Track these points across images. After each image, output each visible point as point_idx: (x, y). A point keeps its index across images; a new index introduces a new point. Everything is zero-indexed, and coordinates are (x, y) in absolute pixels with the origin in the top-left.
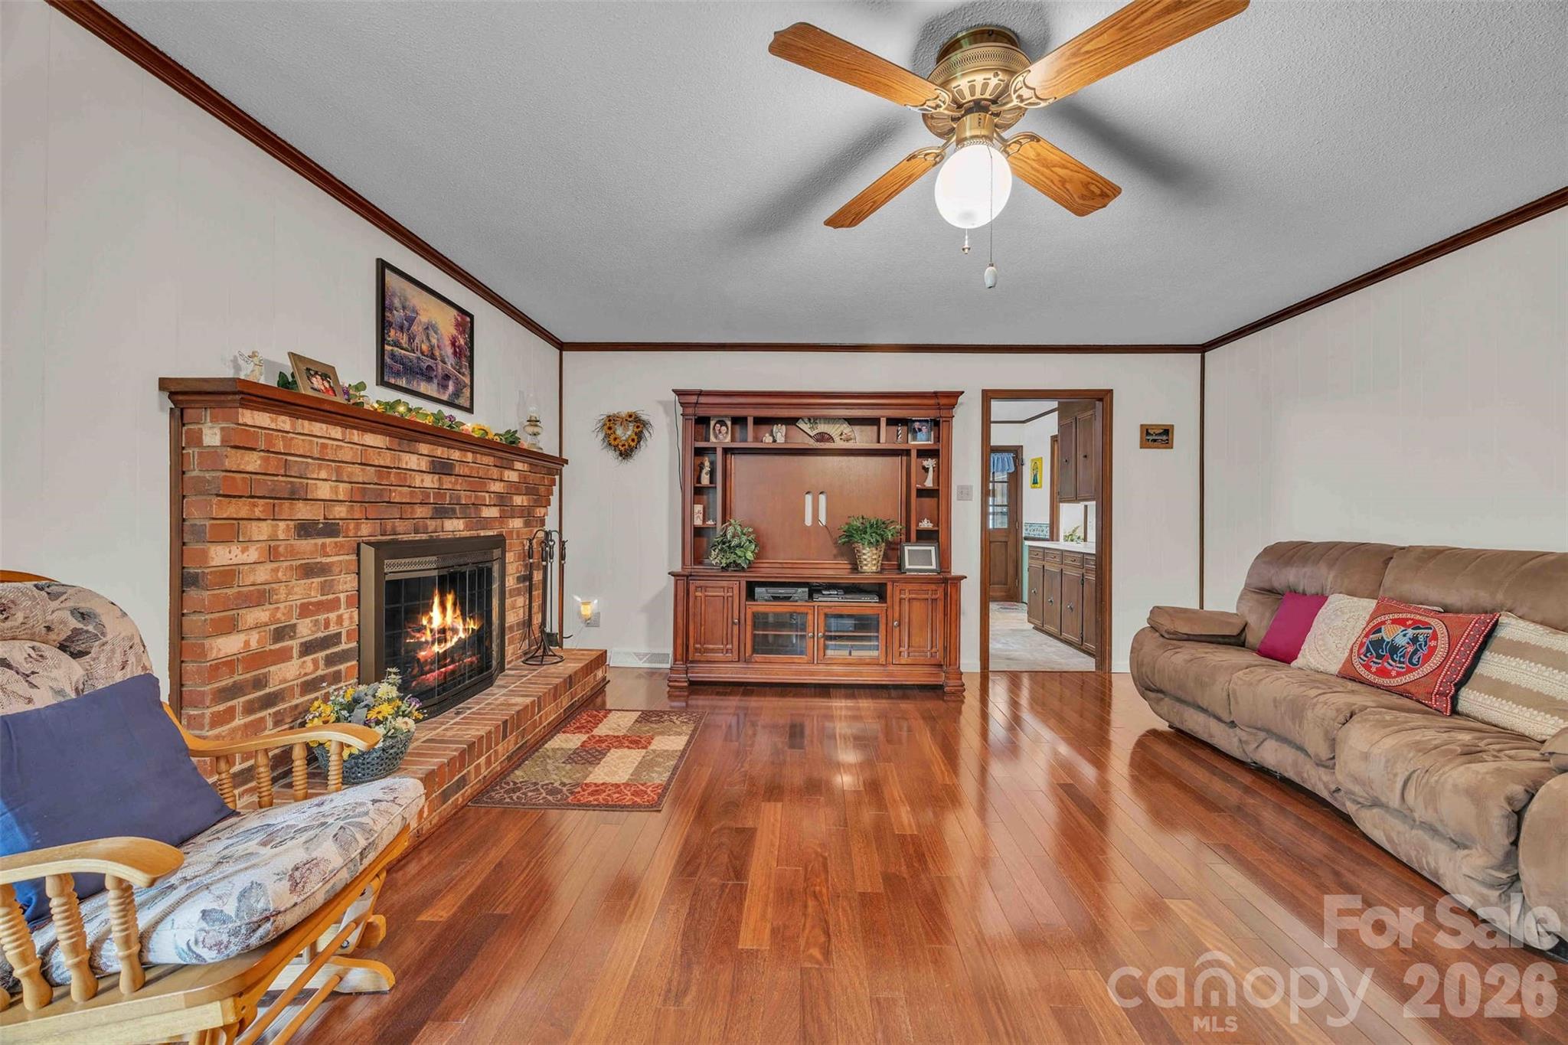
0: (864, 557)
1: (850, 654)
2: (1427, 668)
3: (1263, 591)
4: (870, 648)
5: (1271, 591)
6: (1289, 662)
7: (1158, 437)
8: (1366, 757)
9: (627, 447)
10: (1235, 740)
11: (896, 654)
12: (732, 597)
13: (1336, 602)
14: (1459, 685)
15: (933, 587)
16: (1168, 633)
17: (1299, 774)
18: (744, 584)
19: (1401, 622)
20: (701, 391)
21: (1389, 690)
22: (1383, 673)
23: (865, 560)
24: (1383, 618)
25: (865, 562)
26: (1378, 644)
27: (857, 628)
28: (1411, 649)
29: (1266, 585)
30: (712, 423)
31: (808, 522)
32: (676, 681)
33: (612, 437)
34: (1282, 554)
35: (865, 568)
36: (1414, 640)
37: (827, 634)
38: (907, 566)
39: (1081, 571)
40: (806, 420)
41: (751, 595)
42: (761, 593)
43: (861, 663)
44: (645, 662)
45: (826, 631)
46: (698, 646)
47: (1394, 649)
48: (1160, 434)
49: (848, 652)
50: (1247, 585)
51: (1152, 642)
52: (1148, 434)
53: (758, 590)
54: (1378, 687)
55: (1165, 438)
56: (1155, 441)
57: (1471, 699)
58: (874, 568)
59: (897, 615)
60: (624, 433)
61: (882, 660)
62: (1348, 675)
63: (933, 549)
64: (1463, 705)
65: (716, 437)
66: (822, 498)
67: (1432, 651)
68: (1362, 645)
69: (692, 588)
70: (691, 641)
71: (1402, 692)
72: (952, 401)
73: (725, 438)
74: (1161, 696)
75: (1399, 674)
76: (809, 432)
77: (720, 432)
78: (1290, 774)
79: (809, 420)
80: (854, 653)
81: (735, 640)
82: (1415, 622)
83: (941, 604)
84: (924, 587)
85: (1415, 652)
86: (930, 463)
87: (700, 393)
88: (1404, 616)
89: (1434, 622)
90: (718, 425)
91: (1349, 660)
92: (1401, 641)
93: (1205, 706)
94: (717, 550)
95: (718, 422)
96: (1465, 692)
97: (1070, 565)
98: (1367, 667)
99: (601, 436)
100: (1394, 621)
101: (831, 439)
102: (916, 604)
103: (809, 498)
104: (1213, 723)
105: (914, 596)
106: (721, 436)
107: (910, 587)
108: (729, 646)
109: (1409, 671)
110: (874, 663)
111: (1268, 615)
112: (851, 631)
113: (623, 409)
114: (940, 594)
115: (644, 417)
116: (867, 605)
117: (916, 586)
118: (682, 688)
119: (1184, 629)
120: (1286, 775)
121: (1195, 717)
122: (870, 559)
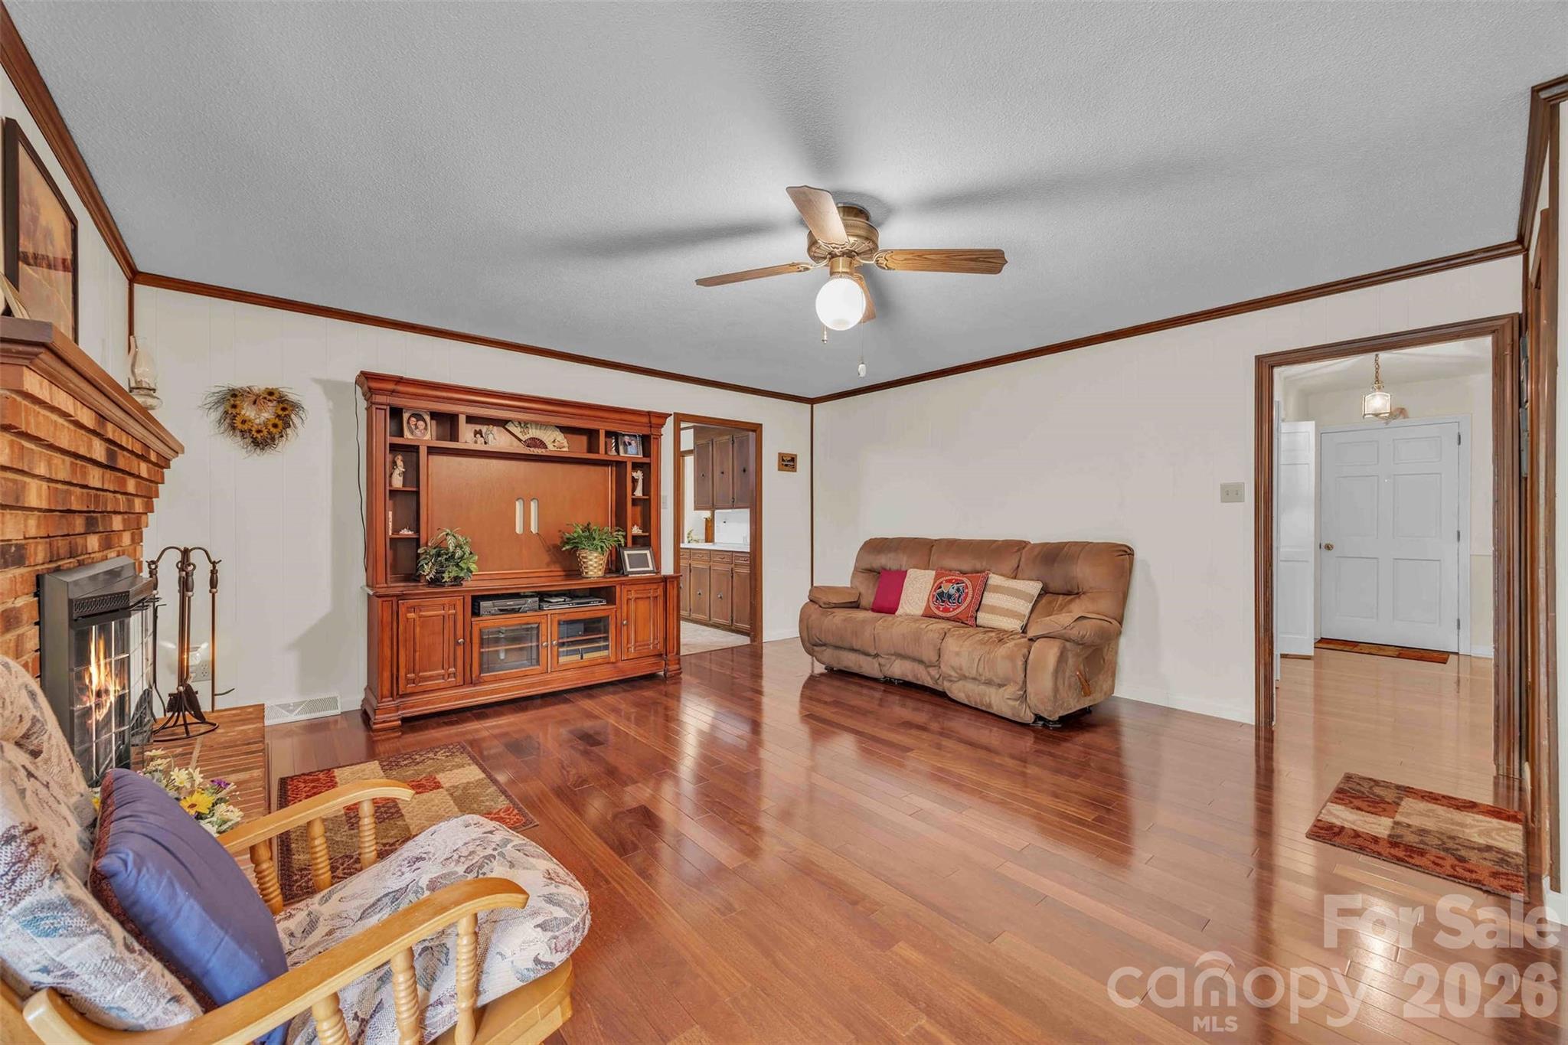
0: (590, 563)
1: (582, 658)
2: (965, 604)
3: (865, 571)
4: (598, 649)
5: (870, 571)
6: (894, 613)
7: (788, 462)
8: (958, 654)
9: (265, 432)
10: (877, 665)
11: (624, 650)
12: (455, 615)
13: (912, 573)
14: (977, 611)
15: (655, 586)
16: (825, 604)
17: (915, 676)
18: (469, 600)
19: (949, 581)
20: (401, 378)
21: (948, 619)
22: (946, 610)
23: (591, 565)
24: (941, 580)
25: (591, 568)
26: (941, 595)
27: (586, 631)
28: (957, 595)
29: (868, 567)
30: (406, 416)
31: (519, 529)
32: (384, 722)
33: (238, 419)
34: (875, 546)
35: (591, 573)
36: (958, 590)
37: (561, 641)
38: (629, 569)
39: (730, 566)
40: (516, 423)
41: (476, 612)
42: (486, 607)
43: (595, 664)
44: (298, 714)
45: (559, 638)
46: (412, 675)
47: (950, 596)
48: (789, 461)
49: (580, 656)
50: (856, 569)
51: (815, 611)
52: (783, 460)
53: (483, 604)
54: (943, 618)
55: (792, 464)
56: (786, 465)
57: (983, 618)
58: (600, 573)
59: (624, 614)
60: (260, 416)
61: (613, 659)
62: (928, 615)
63: (647, 552)
64: (980, 621)
65: (412, 433)
66: (533, 505)
67: (967, 594)
68: (933, 596)
69: (402, 610)
70: (402, 673)
71: (955, 619)
72: (659, 421)
73: (424, 435)
74: (824, 648)
75: (954, 609)
76: (520, 436)
77: (417, 428)
78: (910, 678)
79: (520, 423)
80: (586, 656)
81: (460, 663)
82: (956, 580)
83: (660, 601)
84: (648, 587)
85: (960, 596)
86: (638, 475)
87: (400, 381)
88: (950, 578)
89: (965, 580)
90: (413, 419)
91: (928, 607)
92: (952, 591)
93: (858, 648)
94: (430, 564)
95: (413, 415)
96: (980, 615)
97: (719, 562)
98: (938, 608)
99: (216, 415)
100: (947, 581)
101: (543, 445)
102: (640, 603)
103: (519, 506)
104: (862, 658)
105: (639, 596)
106: (417, 432)
107: (636, 587)
108: (452, 670)
109: (959, 607)
110: (606, 662)
111: (871, 585)
112: (580, 635)
113: (260, 383)
114: (660, 591)
115: (292, 397)
116: (596, 608)
117: (642, 587)
118: (393, 729)
119: (834, 600)
120: (907, 679)
121: (850, 657)
122: (594, 565)
